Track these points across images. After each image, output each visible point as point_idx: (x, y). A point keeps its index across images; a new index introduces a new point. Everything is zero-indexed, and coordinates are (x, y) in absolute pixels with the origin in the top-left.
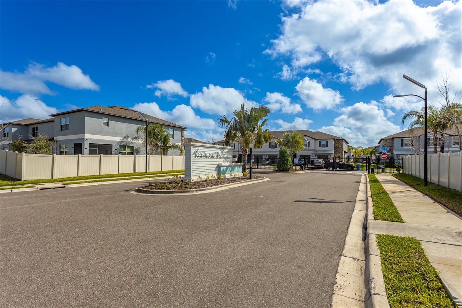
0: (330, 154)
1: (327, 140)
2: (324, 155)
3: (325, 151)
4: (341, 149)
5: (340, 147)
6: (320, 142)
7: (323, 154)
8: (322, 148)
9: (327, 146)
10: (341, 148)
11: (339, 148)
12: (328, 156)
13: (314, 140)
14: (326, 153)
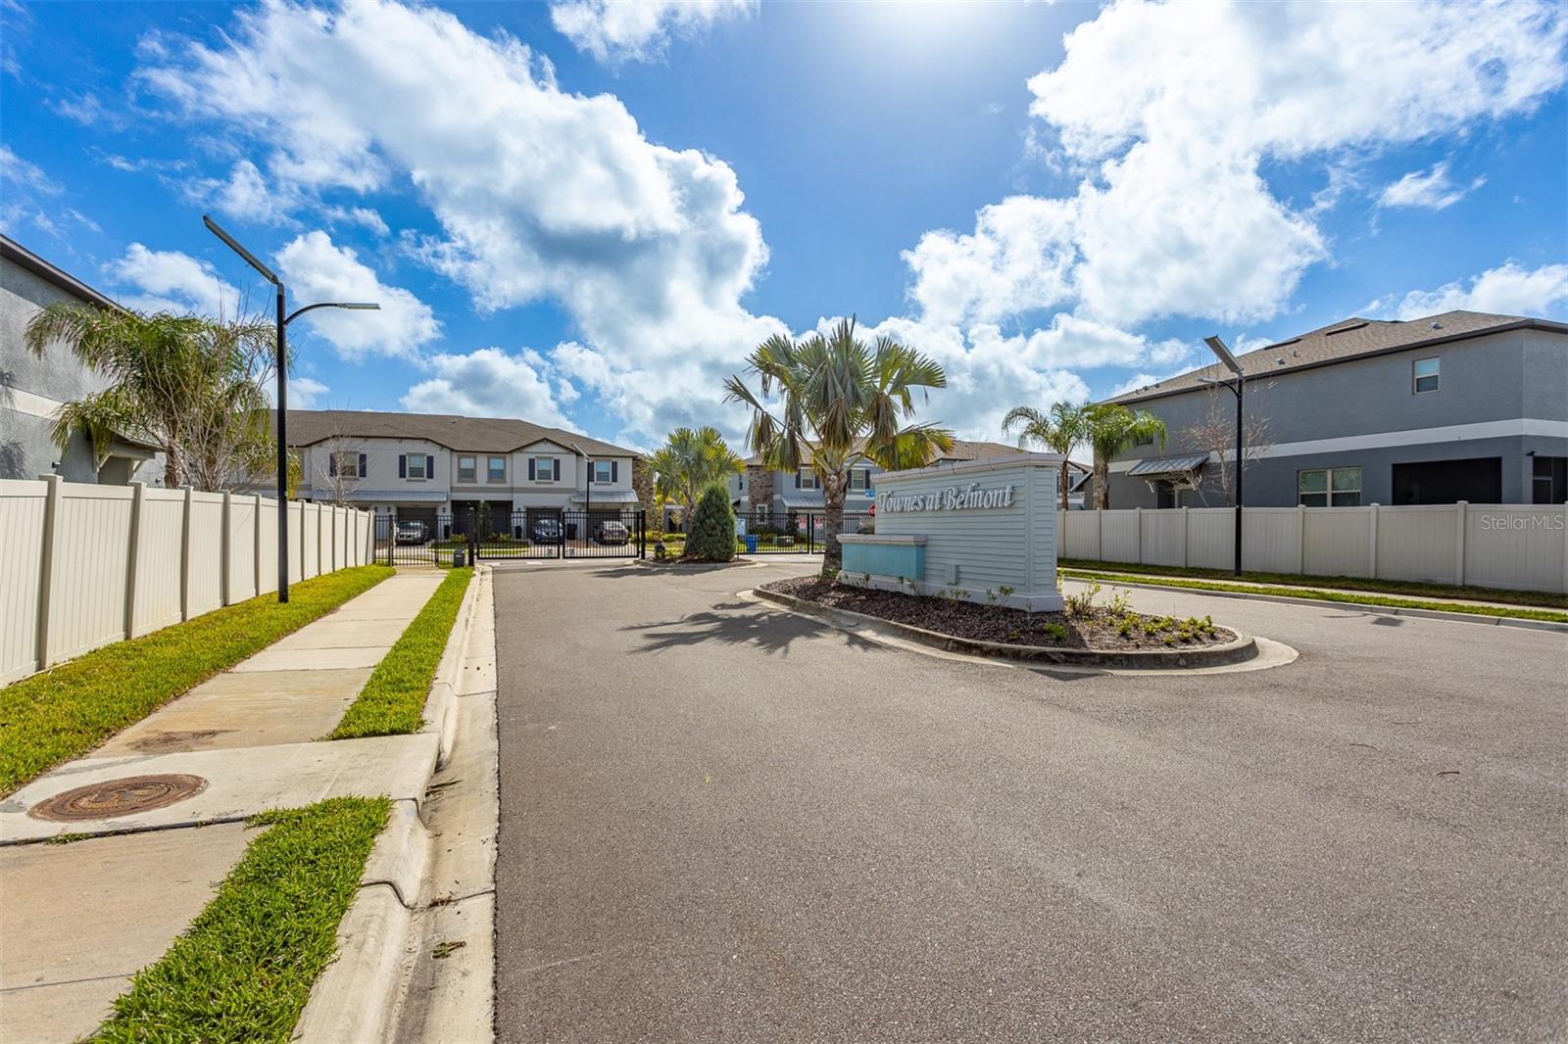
0: (623, 503)
1: (614, 460)
2: (608, 507)
3: (612, 494)
4: (647, 488)
5: (644, 482)
6: (590, 466)
7: (604, 503)
8: (600, 484)
9: (615, 479)
10: (645, 485)
11: (642, 486)
12: (619, 510)
13: (575, 456)
14: (617, 500)
